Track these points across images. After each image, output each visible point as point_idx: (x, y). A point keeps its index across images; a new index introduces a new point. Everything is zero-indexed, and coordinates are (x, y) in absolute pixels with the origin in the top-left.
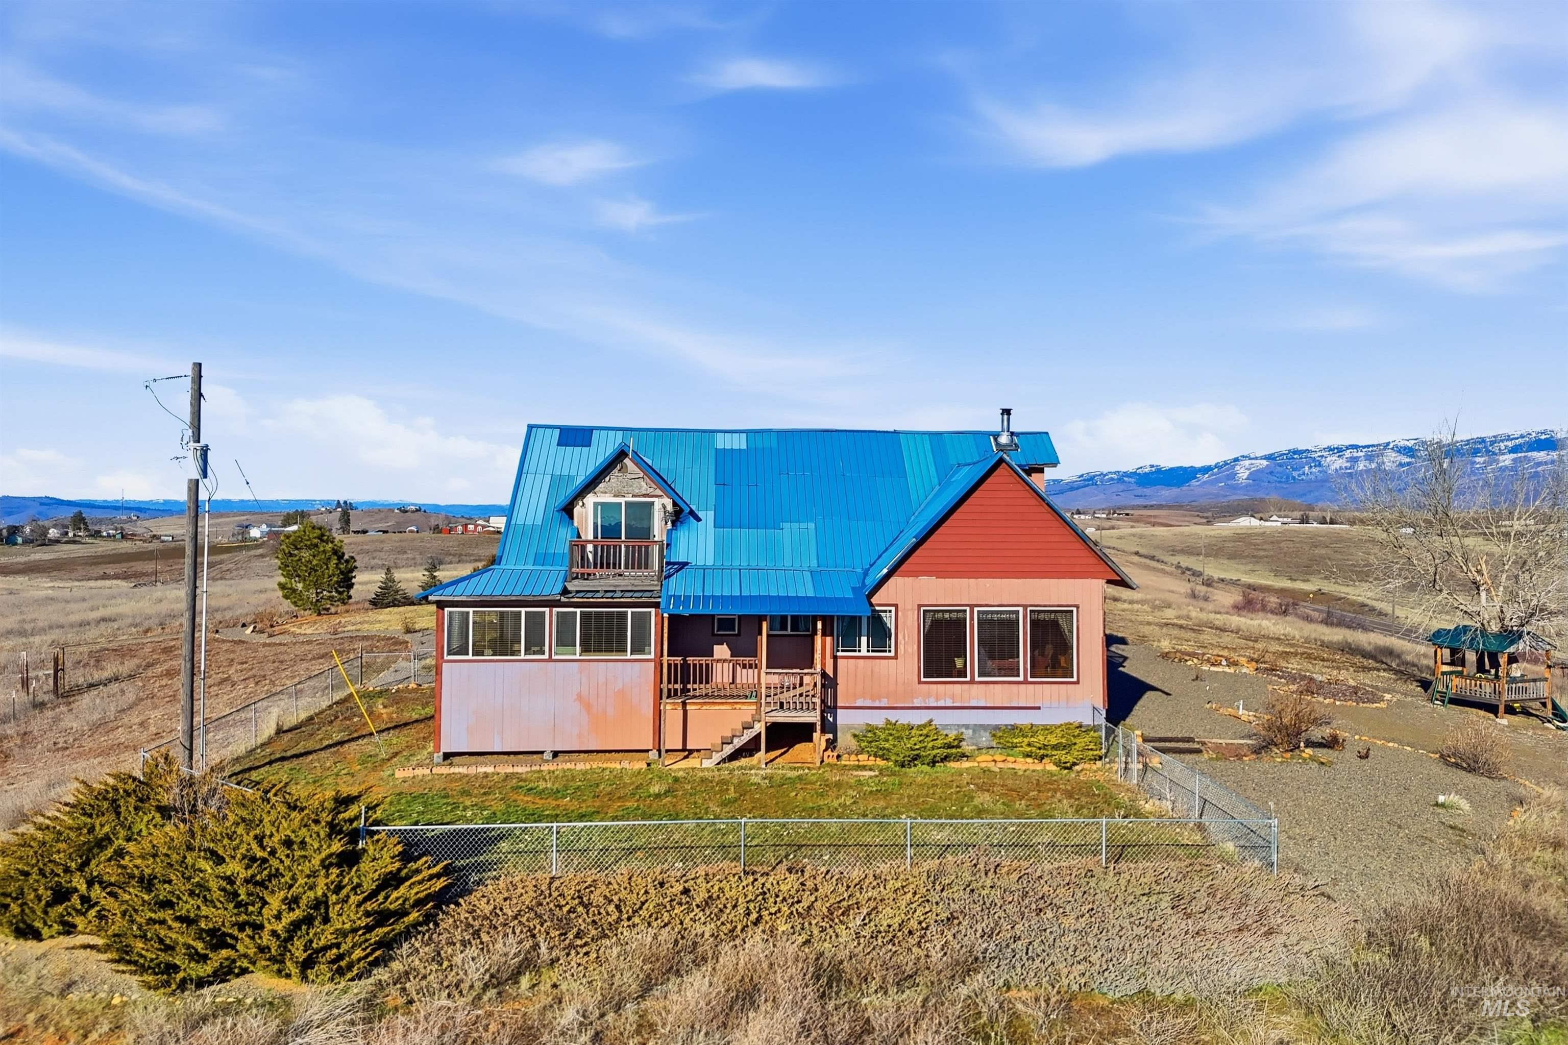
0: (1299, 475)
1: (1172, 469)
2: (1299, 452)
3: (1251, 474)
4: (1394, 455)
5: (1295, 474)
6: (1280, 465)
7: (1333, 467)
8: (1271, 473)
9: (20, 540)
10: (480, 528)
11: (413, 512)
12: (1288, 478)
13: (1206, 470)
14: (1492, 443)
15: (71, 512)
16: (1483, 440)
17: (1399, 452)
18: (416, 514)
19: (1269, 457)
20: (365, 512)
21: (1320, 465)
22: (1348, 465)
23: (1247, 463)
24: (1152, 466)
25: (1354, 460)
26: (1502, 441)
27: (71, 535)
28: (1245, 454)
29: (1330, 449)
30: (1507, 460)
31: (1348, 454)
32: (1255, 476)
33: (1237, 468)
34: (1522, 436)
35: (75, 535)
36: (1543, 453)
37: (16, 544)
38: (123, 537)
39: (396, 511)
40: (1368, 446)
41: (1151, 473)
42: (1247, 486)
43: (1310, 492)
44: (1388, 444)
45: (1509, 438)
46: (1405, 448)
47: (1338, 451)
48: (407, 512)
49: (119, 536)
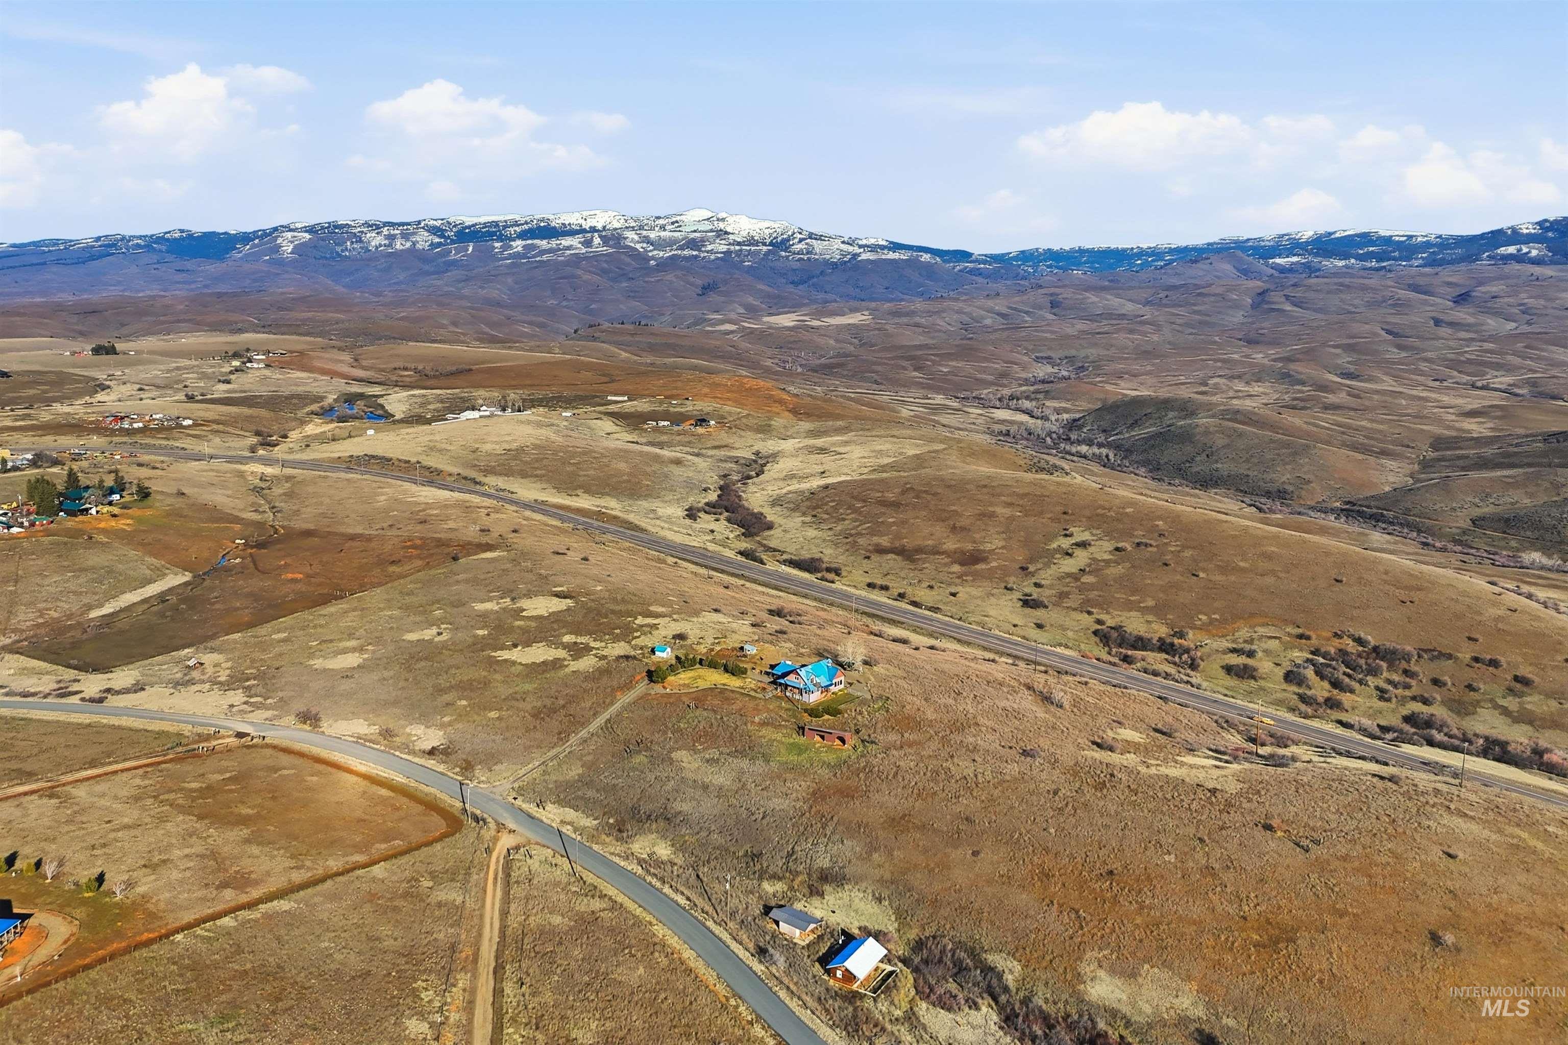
0: (342, 251)
1: (205, 234)
2: (341, 227)
3: (295, 247)
4: (426, 234)
5: (339, 249)
6: (323, 240)
7: (373, 244)
8: (315, 247)
12: (332, 253)
13: (246, 238)
14: (505, 227)
16: (496, 224)
17: (428, 231)
19: (310, 230)
21: (361, 241)
22: (387, 242)
23: (289, 235)
24: (182, 231)
25: (391, 237)
26: (512, 226)
28: (285, 224)
29: (367, 224)
30: (518, 245)
31: (385, 231)
32: (299, 249)
33: (279, 241)
34: (526, 223)
36: (544, 242)
40: (403, 224)
41: (182, 238)
42: (294, 261)
43: (357, 270)
44: (419, 222)
45: (516, 224)
46: (435, 227)
47: (376, 227)
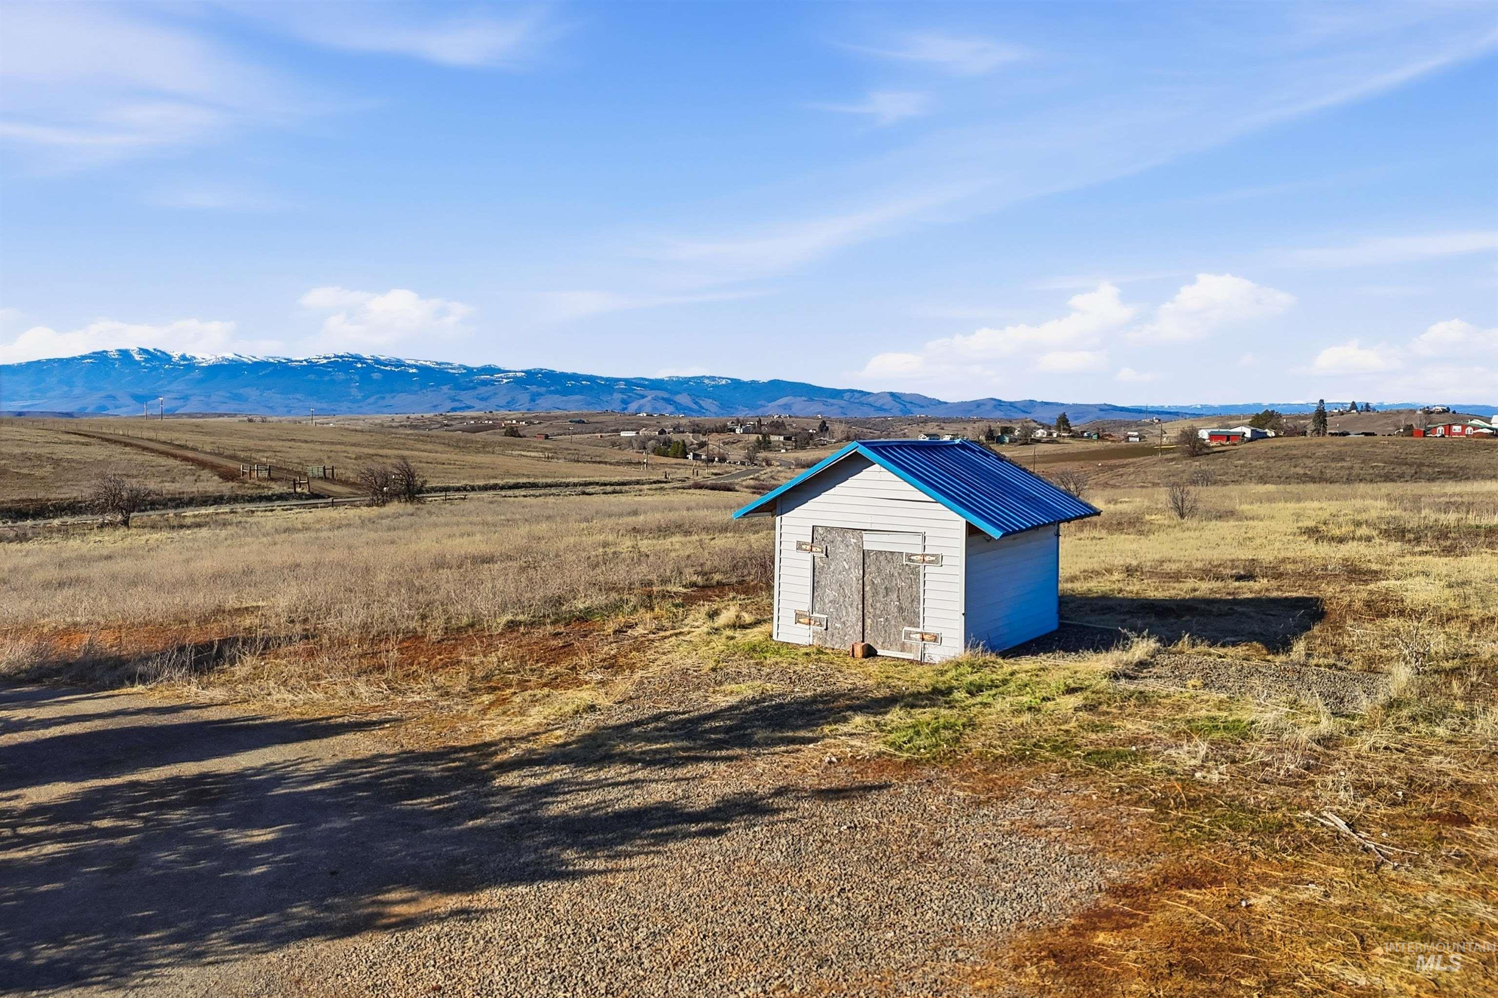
9: (1007, 439)
10: (1469, 429)
11: (1439, 413)
15: (1057, 414)
18: (1442, 415)
20: (1381, 413)
27: (1055, 435)
35: (1059, 436)
37: (1003, 443)
38: (1099, 437)
39: (1419, 412)
48: (1432, 413)
49: (1095, 437)
